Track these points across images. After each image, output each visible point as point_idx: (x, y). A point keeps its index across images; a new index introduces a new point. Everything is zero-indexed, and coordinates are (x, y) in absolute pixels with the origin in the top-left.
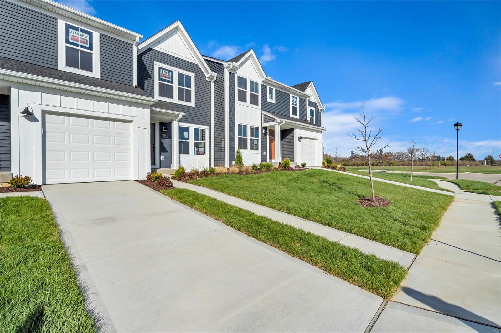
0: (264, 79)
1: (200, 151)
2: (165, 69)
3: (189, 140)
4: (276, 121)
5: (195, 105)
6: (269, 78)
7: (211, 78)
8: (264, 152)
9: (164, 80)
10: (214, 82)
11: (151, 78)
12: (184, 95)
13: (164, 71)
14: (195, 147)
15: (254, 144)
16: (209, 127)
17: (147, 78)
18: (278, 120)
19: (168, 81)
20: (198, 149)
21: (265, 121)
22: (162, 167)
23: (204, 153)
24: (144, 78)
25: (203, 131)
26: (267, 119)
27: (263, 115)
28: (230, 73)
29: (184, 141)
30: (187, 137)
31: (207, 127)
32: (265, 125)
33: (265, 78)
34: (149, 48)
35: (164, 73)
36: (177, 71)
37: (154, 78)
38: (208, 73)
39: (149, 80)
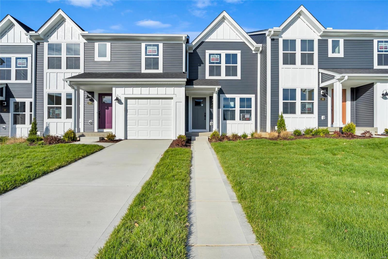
0: (322, 33)
1: (245, 117)
2: (214, 54)
3: (235, 108)
4: (335, 77)
5: (241, 78)
6: (330, 29)
7: (257, 49)
8: (322, 117)
9: (213, 63)
10: (261, 53)
11: (203, 64)
12: (231, 71)
13: (213, 55)
14: (241, 114)
15: (307, 107)
16: (255, 95)
17: (200, 64)
18: (338, 76)
19: (217, 63)
20: (244, 116)
21: (323, 81)
22: (211, 131)
23: (249, 119)
24: (198, 65)
25: (249, 100)
26: (324, 78)
27: (320, 74)
28: (273, 40)
29: (230, 109)
30: (233, 106)
31: (254, 95)
32: (322, 85)
33: (323, 31)
34: (202, 42)
35: (213, 58)
36: (223, 53)
37: (205, 63)
38: (253, 46)
39: (202, 66)
